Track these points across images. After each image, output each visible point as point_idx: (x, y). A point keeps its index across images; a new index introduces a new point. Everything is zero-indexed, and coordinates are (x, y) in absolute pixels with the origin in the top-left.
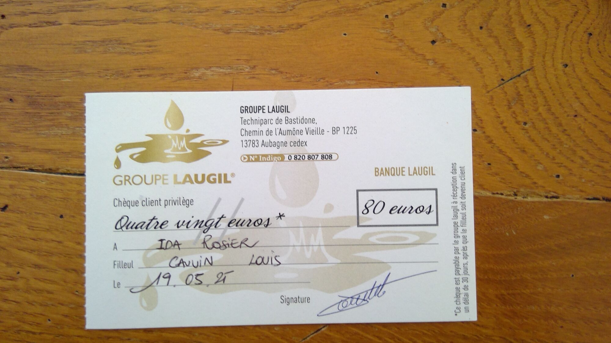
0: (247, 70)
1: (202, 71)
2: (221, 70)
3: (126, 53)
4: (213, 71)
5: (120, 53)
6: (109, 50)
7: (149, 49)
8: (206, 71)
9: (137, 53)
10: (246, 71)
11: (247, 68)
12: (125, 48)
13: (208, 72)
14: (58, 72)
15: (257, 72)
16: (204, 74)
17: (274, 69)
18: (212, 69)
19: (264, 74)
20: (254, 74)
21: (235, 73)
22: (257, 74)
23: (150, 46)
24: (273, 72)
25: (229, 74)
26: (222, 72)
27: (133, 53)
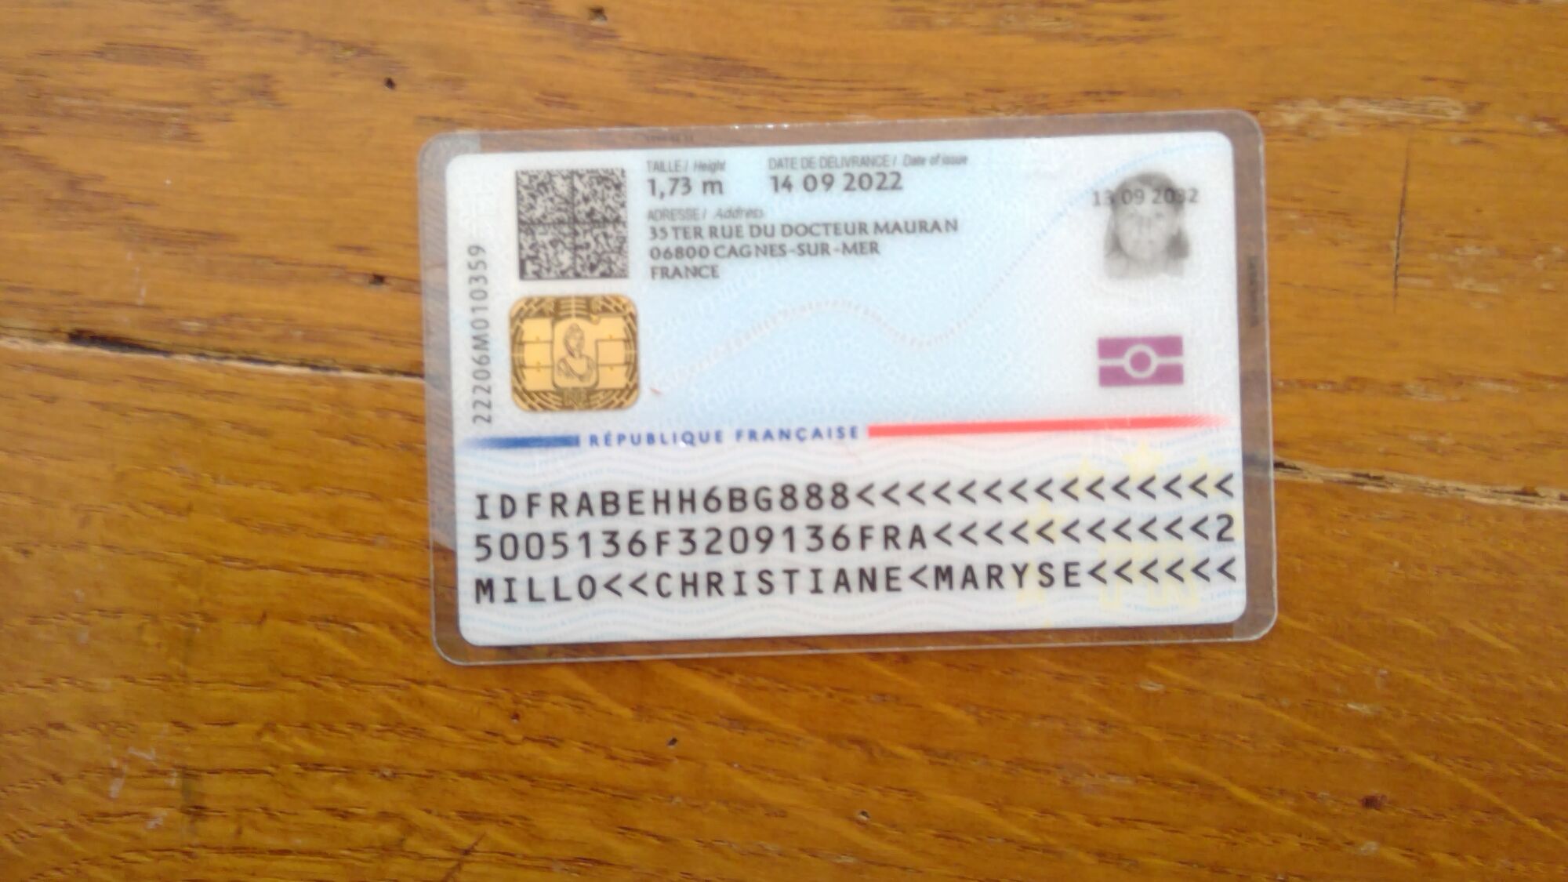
0: (1456, 115)
1: (1310, 107)
2: (1373, 110)
3: (1064, 37)
4: (1345, 111)
5: (1043, 36)
6: (1009, 22)
7: (1139, 25)
8: (1320, 109)
9: (1100, 39)
10: (1453, 118)
11: (1455, 108)
12: (1058, 19)
13: (1330, 115)
14: (835, 89)
15: (1487, 125)
16: (1314, 120)
17: (1545, 120)
18: (1345, 104)
19: (1511, 133)
20: (1475, 131)
21: (1417, 121)
22: (1489, 131)
23: (1143, 18)
24: (1541, 127)
25: (1398, 124)
26: (1375, 117)
27: (1087, 36)
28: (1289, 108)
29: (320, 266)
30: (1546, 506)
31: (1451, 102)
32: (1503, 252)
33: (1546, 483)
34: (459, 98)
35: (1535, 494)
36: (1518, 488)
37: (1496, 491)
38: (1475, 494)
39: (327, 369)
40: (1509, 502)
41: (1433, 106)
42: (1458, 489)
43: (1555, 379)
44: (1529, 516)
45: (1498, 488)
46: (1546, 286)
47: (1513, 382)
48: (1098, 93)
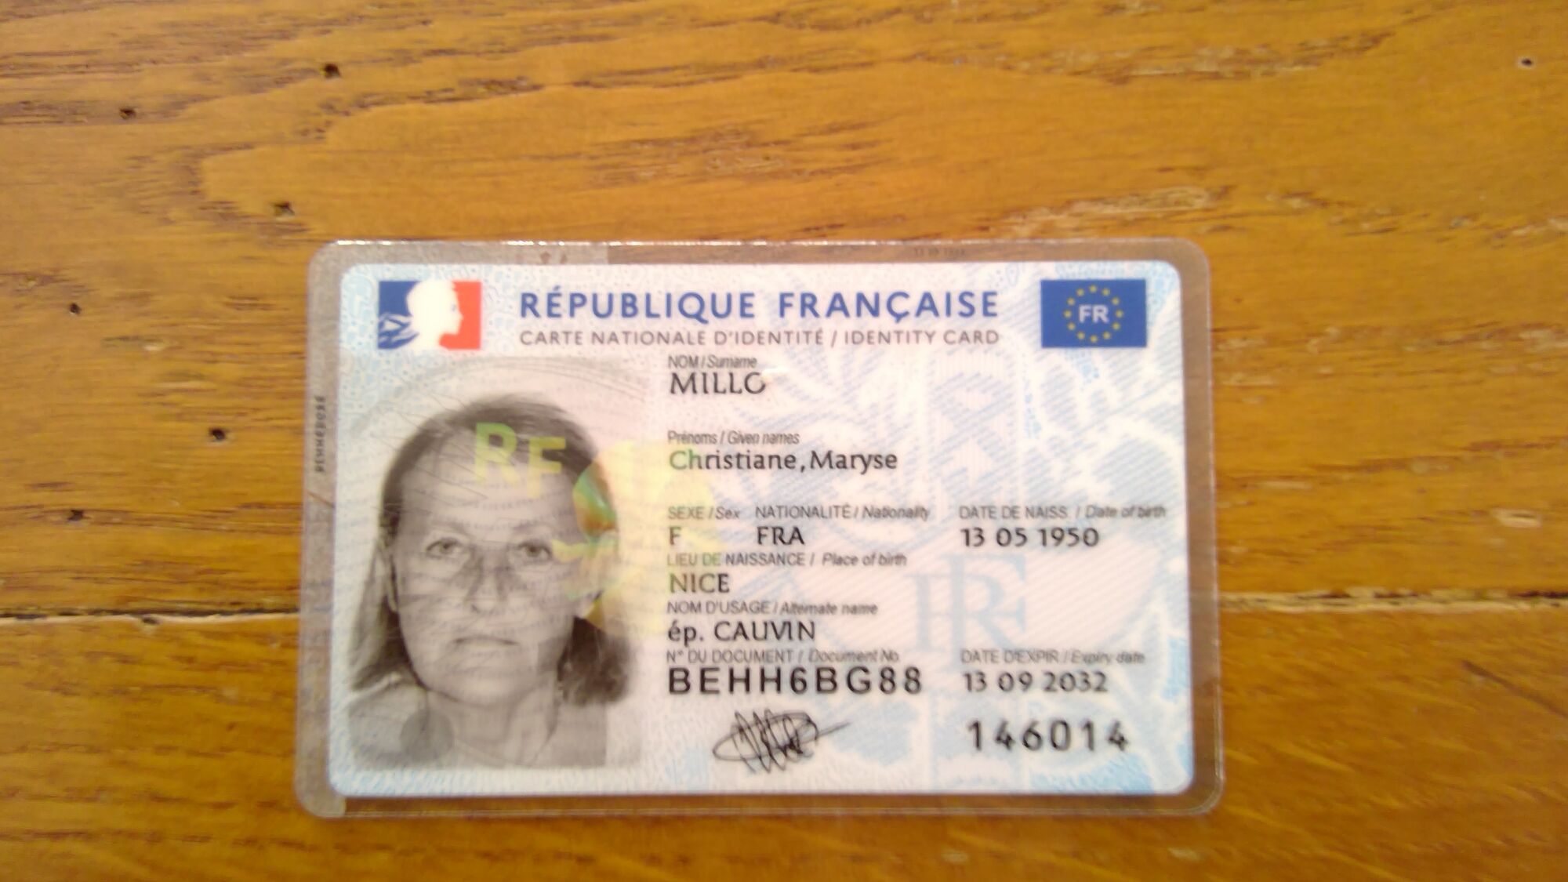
28: (1020, 220)
29: (15, 508)
30: (1361, 607)
31: (1192, 191)
32: (1272, 340)
33: (1356, 583)
34: (145, 314)
35: (1347, 596)
36: (1325, 592)
37: (1301, 598)
38: (1279, 603)
39: (32, 616)
40: (1318, 607)
41: (1174, 197)
42: (1260, 601)
43: (1350, 469)
44: (1343, 620)
45: (1303, 594)
46: (1325, 370)
47: (1304, 478)
48: (817, 229)
